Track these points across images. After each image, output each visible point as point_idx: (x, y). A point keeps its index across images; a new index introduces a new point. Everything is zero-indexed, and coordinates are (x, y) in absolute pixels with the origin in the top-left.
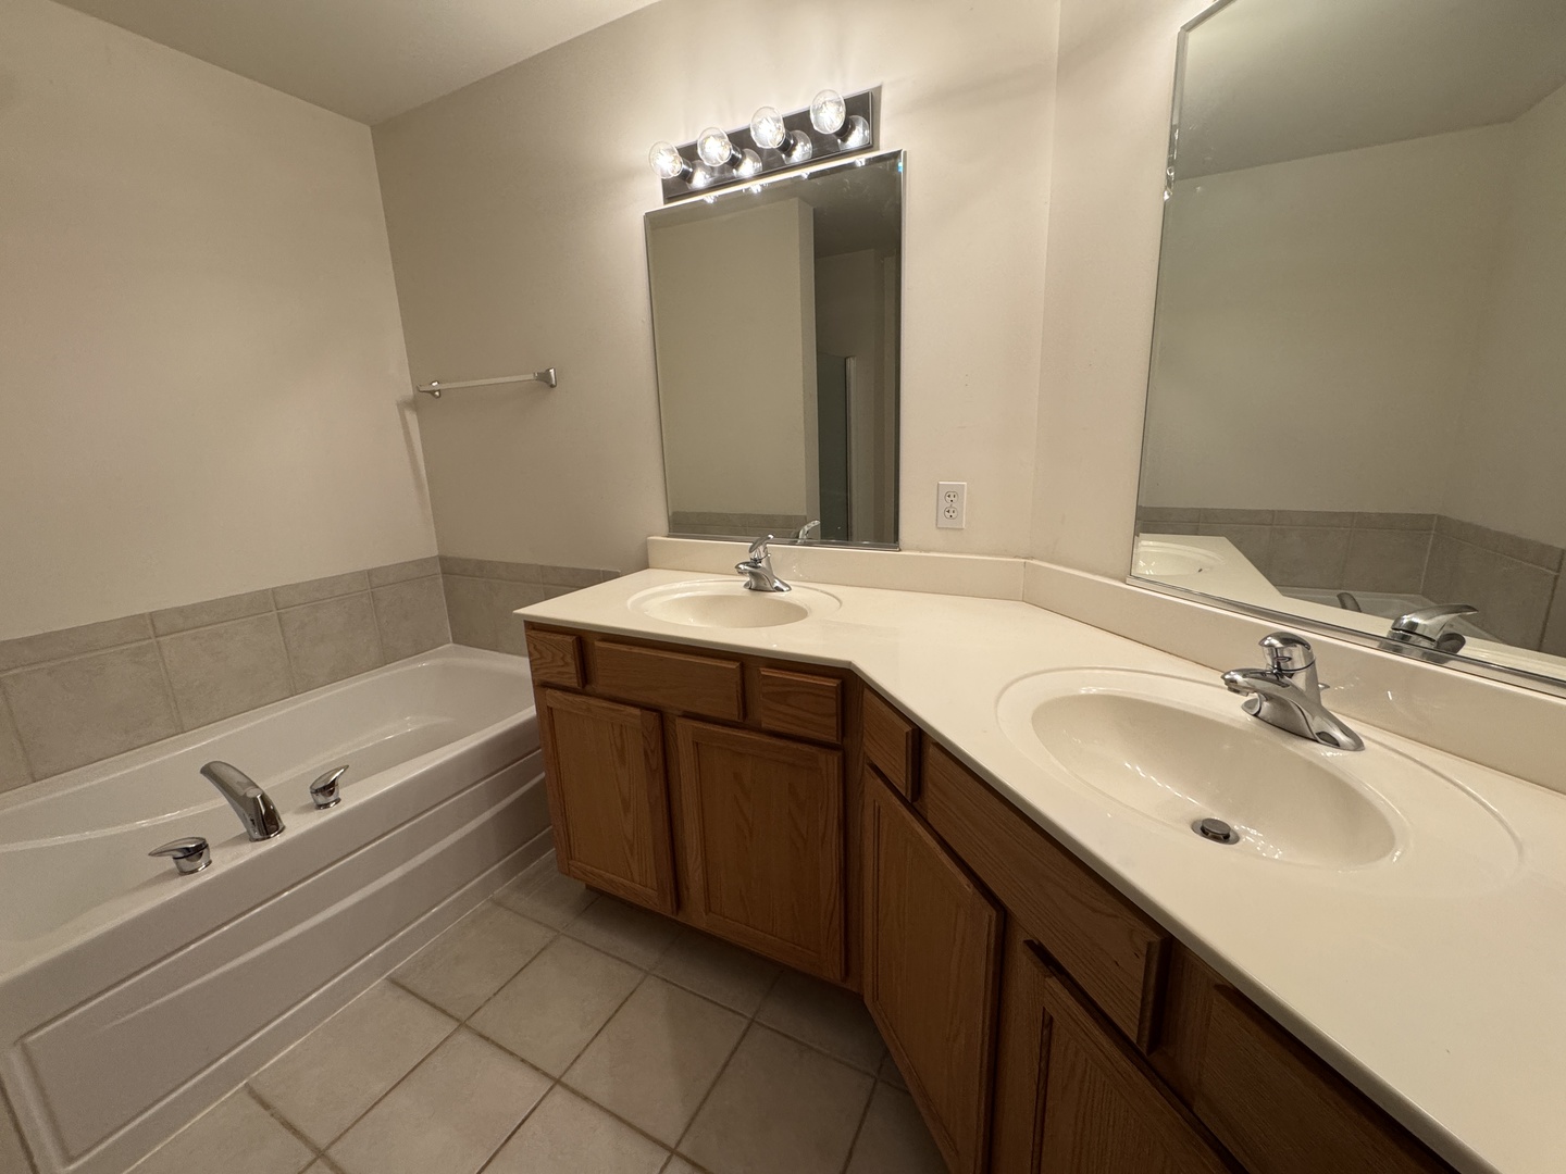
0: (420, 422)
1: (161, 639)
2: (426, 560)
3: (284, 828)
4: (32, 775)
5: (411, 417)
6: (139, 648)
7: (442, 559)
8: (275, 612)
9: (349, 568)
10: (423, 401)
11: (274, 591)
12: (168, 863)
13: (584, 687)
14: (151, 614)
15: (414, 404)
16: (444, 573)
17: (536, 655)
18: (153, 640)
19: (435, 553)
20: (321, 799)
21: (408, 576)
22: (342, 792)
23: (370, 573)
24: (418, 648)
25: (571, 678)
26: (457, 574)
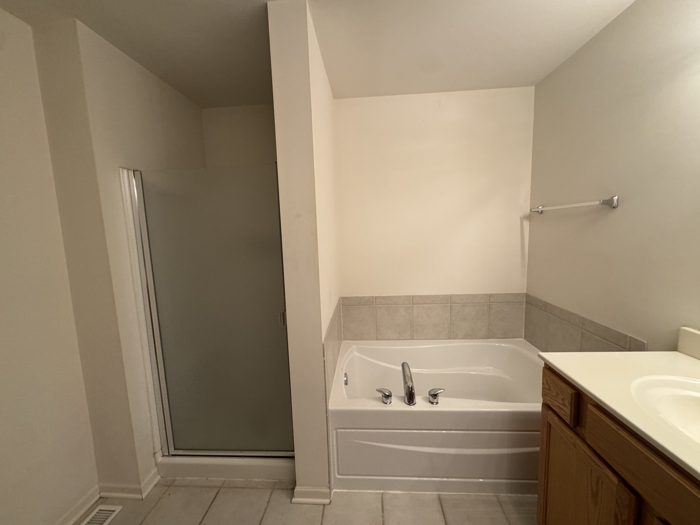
0: (531, 226)
1: (414, 305)
2: (519, 294)
3: (415, 403)
4: (377, 338)
5: (526, 224)
6: (408, 307)
7: (527, 296)
8: (449, 304)
9: (481, 292)
10: (535, 215)
11: (451, 296)
12: (380, 395)
13: (575, 426)
14: (413, 296)
15: (529, 217)
16: (526, 302)
17: (547, 387)
18: (412, 305)
19: (525, 291)
20: (431, 399)
21: (509, 300)
22: (440, 399)
23: (490, 296)
24: (506, 335)
25: (566, 415)
26: (533, 305)
